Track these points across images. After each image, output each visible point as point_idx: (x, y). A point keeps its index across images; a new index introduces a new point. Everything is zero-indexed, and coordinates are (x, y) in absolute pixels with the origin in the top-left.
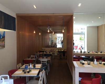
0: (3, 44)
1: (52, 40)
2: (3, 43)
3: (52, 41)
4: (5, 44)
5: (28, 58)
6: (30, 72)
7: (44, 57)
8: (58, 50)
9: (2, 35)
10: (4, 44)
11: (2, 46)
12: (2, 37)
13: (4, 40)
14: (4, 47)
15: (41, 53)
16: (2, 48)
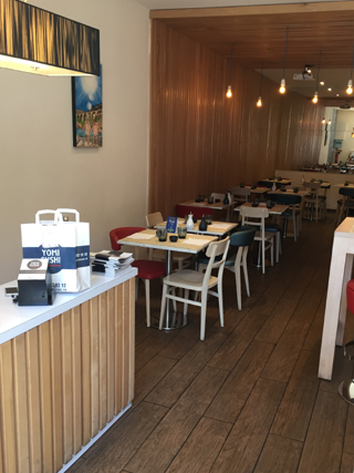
0: (95, 133)
1: (337, 138)
2: (96, 128)
3: (337, 143)
4: (104, 132)
5: (197, 201)
6: (179, 240)
7: (261, 204)
8: (343, 185)
9: (91, 98)
10: (100, 134)
11: (91, 140)
12: (90, 106)
13: (99, 118)
14: (101, 145)
15: (261, 190)
16: (90, 147)
